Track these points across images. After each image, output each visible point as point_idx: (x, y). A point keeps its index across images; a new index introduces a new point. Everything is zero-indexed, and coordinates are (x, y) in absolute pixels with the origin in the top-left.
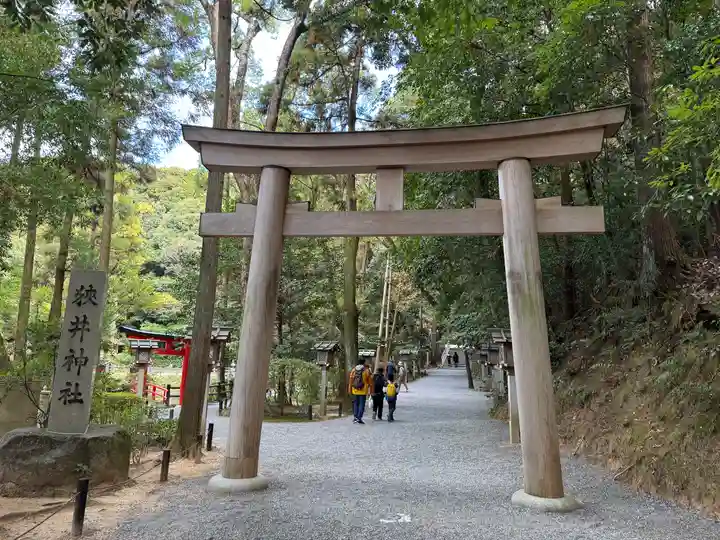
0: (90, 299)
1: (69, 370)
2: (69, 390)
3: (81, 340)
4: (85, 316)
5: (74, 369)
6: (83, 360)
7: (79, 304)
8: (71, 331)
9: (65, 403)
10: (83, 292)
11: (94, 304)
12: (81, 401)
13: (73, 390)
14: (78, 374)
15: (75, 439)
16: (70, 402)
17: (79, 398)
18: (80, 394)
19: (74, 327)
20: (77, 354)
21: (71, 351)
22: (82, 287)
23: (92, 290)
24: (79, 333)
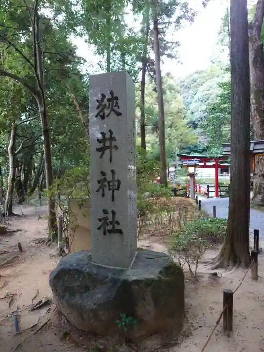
0: (114, 110)
1: (103, 195)
2: (106, 218)
3: (111, 161)
4: (110, 131)
5: (108, 193)
6: (116, 183)
7: (103, 118)
8: (98, 150)
9: (105, 233)
10: (105, 102)
11: (119, 114)
12: (120, 232)
13: (110, 219)
14: (113, 200)
15: (115, 281)
16: (110, 231)
17: (117, 227)
18: (118, 223)
19: (101, 145)
20: (109, 177)
21: (103, 173)
22: (103, 96)
23: (114, 99)
24: (107, 151)
